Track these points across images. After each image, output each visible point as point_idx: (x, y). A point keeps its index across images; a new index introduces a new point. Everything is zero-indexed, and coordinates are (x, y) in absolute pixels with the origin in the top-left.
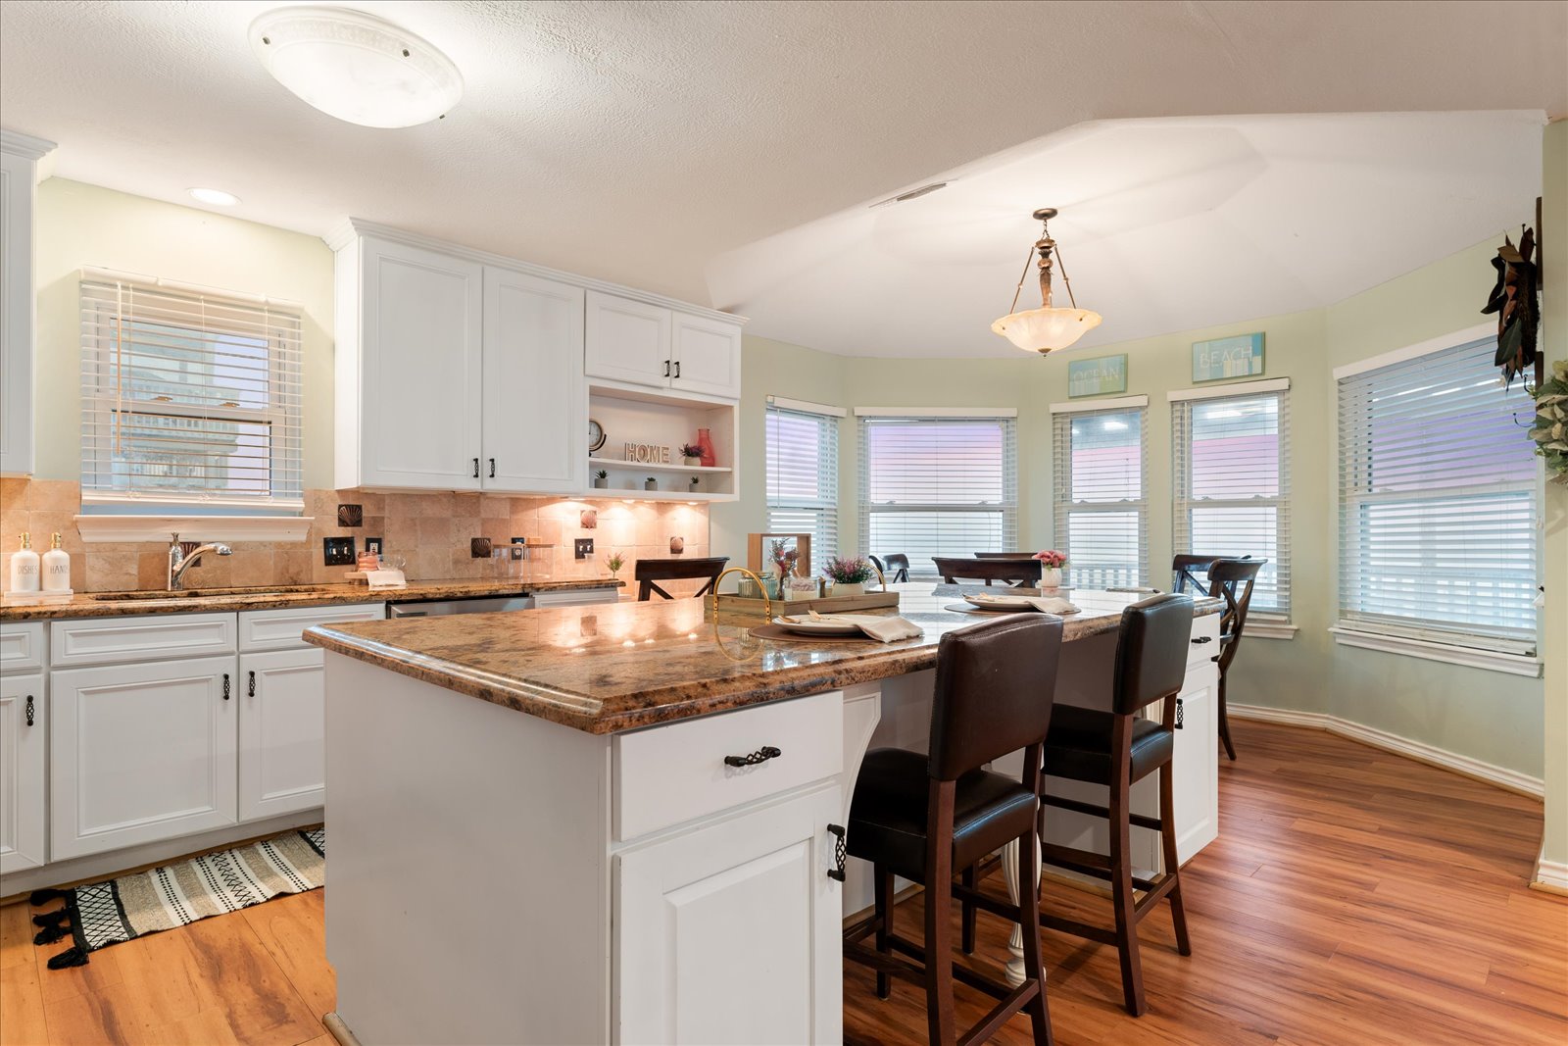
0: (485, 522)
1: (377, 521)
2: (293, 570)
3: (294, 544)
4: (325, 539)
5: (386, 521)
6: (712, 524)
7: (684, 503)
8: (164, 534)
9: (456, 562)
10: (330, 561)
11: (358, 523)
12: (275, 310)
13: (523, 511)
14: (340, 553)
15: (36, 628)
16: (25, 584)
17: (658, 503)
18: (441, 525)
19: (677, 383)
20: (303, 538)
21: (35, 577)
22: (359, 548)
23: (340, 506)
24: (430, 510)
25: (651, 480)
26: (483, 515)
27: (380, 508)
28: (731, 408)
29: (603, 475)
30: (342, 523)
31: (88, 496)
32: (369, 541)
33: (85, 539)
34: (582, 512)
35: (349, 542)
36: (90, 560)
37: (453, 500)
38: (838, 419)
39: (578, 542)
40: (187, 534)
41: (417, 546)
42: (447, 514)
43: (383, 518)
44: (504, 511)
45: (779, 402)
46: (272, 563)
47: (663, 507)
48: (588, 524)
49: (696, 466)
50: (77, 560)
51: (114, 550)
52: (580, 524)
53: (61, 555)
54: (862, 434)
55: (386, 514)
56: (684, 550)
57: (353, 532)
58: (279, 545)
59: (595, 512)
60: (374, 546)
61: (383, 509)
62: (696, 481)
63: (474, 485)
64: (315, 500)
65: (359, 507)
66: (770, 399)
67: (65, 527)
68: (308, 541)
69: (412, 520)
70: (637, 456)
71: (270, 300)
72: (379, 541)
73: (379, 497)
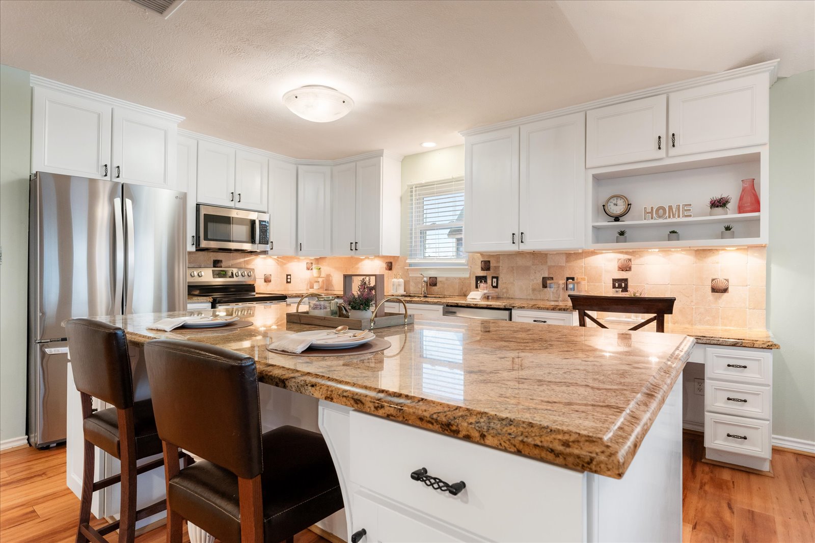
0: (550, 268)
1: (497, 268)
2: (464, 289)
3: (465, 279)
4: (476, 277)
5: (500, 267)
7: (723, 248)
9: (534, 290)
10: (478, 286)
11: (488, 269)
13: (576, 260)
14: (480, 282)
17: (695, 250)
18: (526, 270)
19: (673, 151)
20: (467, 276)
22: (489, 280)
23: (482, 261)
24: (520, 262)
25: (674, 232)
26: (549, 264)
27: (498, 262)
28: (759, 154)
29: (622, 233)
30: (483, 269)
31: (408, 261)
32: (493, 277)
33: (410, 276)
34: (619, 259)
35: (485, 278)
36: (410, 283)
37: (532, 256)
39: (614, 281)
41: (514, 281)
42: (529, 263)
44: (562, 261)
46: (457, 286)
47: (702, 253)
48: (626, 267)
49: (724, 215)
50: (406, 283)
51: (416, 279)
52: (617, 268)
53: (402, 281)
55: (501, 265)
56: (730, 289)
57: (487, 273)
58: (460, 279)
59: (630, 260)
60: (495, 280)
61: (499, 262)
62: (729, 228)
64: (471, 259)
65: (489, 262)
67: (405, 272)
68: (470, 277)
69: (512, 267)
70: (654, 215)
72: (497, 278)
73: (498, 256)
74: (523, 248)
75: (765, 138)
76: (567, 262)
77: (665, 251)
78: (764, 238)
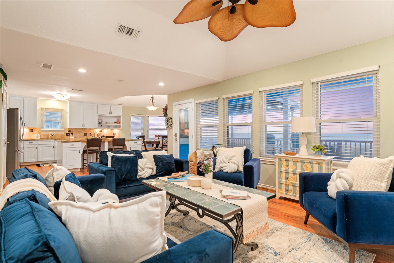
0: (86, 131)
1: (72, 131)
2: (63, 137)
3: (63, 134)
6: (120, 132)
7: (115, 129)
8: (49, 133)
9: (82, 136)
10: (67, 136)
11: (70, 132)
12: (60, 109)
14: (68, 135)
15: (37, 141)
16: (36, 138)
17: (111, 129)
18: (80, 132)
19: (111, 114)
20: (64, 133)
21: (37, 137)
22: (70, 134)
23: (68, 130)
24: (79, 130)
25: (109, 126)
28: (121, 117)
29: (102, 126)
30: (68, 132)
31: (42, 129)
33: (42, 133)
35: (69, 134)
36: (42, 135)
38: (143, 117)
40: (51, 133)
41: (77, 134)
42: (81, 130)
45: (132, 115)
46: (60, 136)
47: (112, 129)
48: (101, 131)
49: (116, 124)
50: (41, 135)
51: (44, 134)
52: (99, 131)
54: (148, 119)
56: (116, 135)
58: (61, 134)
60: (72, 134)
62: (116, 126)
63: (83, 127)
64: (65, 129)
65: (70, 130)
66: (131, 114)
67: (40, 132)
68: (64, 134)
69: (77, 131)
70: (107, 123)
72: (73, 134)
73: (73, 129)
74: (85, 127)
75: (121, 115)
76: (90, 130)
77: (107, 129)
78: (121, 128)
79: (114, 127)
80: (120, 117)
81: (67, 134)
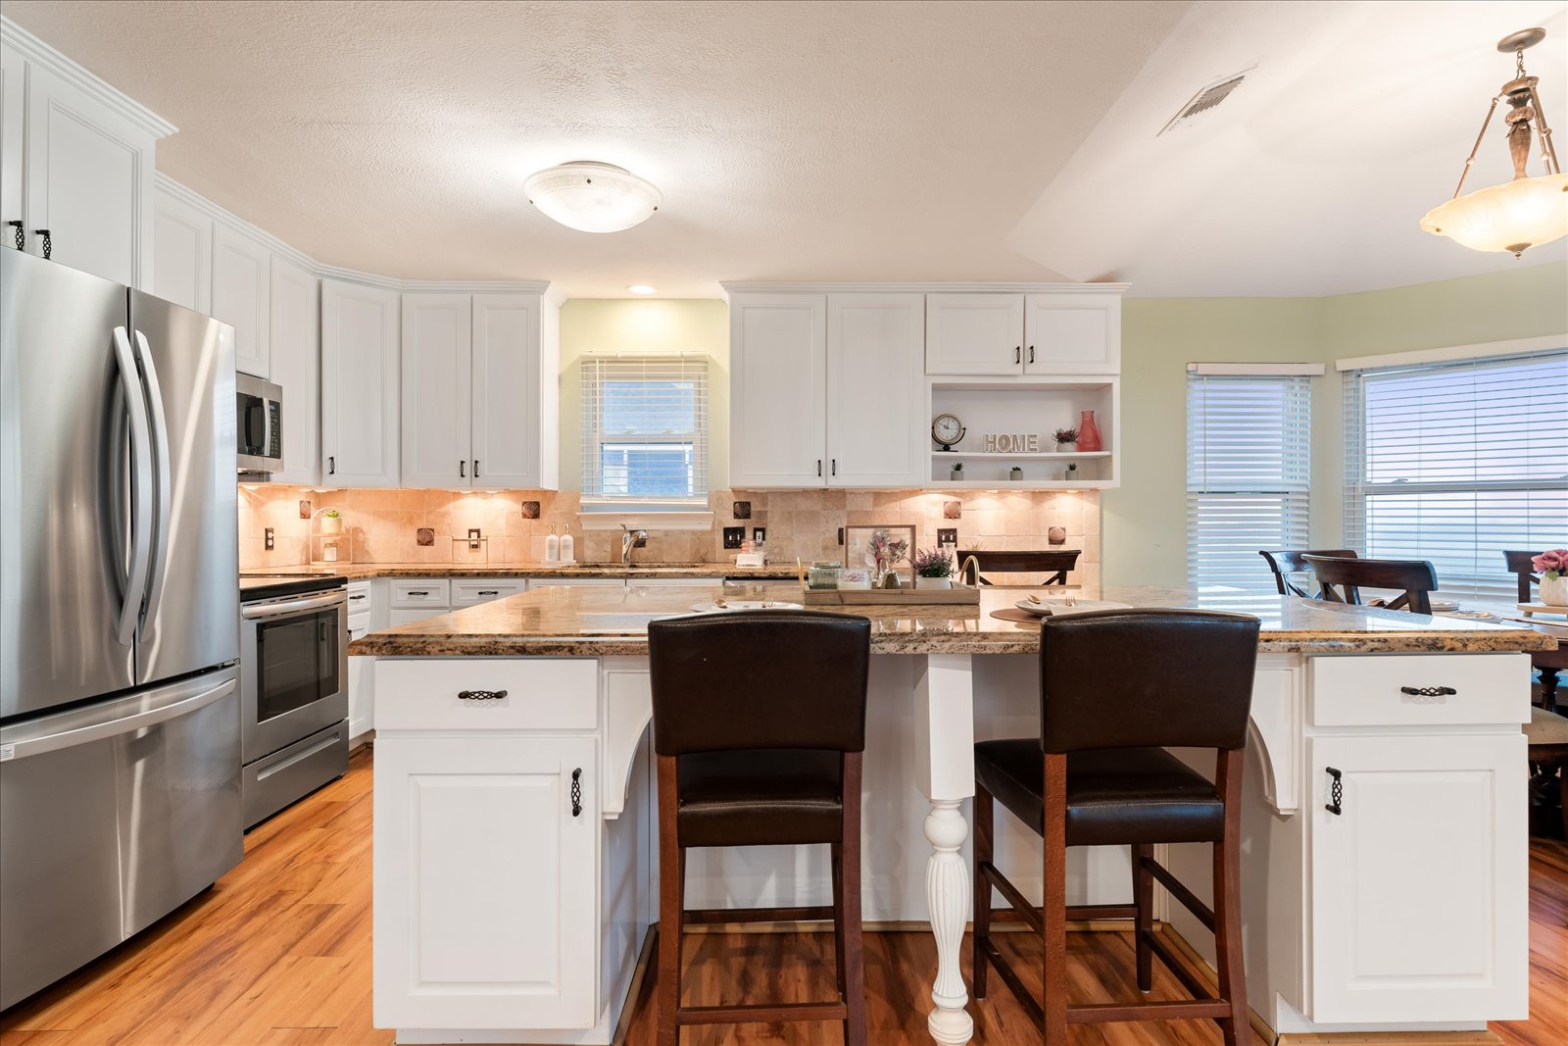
0: (849, 514)
1: (762, 514)
2: (702, 552)
3: (703, 532)
4: (724, 528)
5: (769, 513)
6: (1105, 513)
7: (1063, 491)
8: (617, 526)
9: (825, 548)
10: (728, 545)
11: (747, 516)
12: (688, 360)
13: (886, 503)
14: (733, 539)
16: (551, 556)
17: (1033, 493)
18: (812, 517)
19: (1030, 368)
20: (709, 527)
21: (556, 551)
22: (749, 534)
23: (735, 503)
24: (803, 504)
25: (1018, 469)
26: (849, 508)
27: (765, 504)
28: (1109, 386)
29: (958, 467)
30: (736, 516)
31: (583, 501)
32: (755, 530)
33: (584, 528)
34: (946, 503)
35: (741, 531)
36: (587, 542)
37: (822, 496)
38: (1312, 379)
39: (940, 531)
40: (632, 524)
41: (792, 535)
42: (818, 507)
43: (767, 512)
44: (868, 504)
45: (1203, 369)
46: (688, 546)
47: (1039, 496)
48: (952, 514)
49: (1070, 452)
50: (578, 542)
51: (598, 535)
52: (943, 515)
53: (569, 538)
54: (1352, 393)
55: (769, 508)
56: (1067, 541)
57: (744, 523)
58: (694, 532)
59: (959, 503)
60: (760, 534)
61: (767, 504)
62: (1072, 468)
63: (819, 483)
64: (716, 499)
65: (749, 504)
66: (1190, 366)
67: (574, 523)
68: (713, 530)
69: (789, 513)
70: (997, 446)
71: (684, 354)
72: (763, 530)
73: (764, 495)
74: (834, 483)
75: (1116, 369)
76: (875, 505)
77: (1003, 493)
78: (1113, 482)
79: (1056, 477)
80: (1103, 390)
81: (727, 531)
